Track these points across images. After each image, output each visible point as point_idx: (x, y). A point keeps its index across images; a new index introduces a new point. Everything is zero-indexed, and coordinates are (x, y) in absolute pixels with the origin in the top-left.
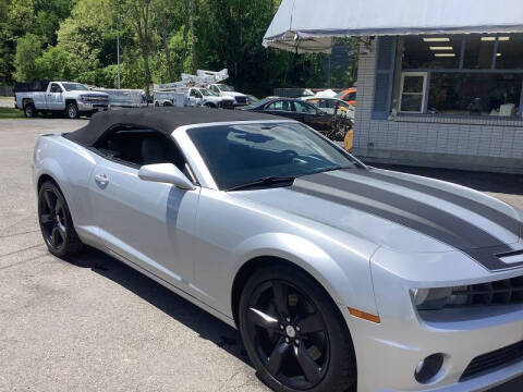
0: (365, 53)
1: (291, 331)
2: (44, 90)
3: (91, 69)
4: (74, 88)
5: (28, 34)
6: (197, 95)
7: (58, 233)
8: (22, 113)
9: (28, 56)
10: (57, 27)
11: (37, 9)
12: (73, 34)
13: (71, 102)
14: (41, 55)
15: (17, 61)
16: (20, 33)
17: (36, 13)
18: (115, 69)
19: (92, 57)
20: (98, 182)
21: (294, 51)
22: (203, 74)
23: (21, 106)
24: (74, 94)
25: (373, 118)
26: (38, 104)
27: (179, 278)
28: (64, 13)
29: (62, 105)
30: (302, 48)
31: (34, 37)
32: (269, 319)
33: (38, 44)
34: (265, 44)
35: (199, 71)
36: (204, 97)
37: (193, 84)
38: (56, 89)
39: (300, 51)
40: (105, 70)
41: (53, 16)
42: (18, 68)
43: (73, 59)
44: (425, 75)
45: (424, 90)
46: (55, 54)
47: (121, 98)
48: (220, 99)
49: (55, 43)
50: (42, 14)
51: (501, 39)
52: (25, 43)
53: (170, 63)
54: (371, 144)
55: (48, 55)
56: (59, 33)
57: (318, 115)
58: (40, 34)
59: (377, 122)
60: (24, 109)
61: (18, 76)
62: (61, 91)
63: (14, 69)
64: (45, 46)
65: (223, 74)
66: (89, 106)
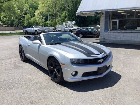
0: (102, 16)
1: (55, 70)
2: (30, 28)
3: (43, 22)
4: (37, 27)
5: (28, 14)
6: (67, 28)
7: (22, 56)
8: (25, 34)
9: (28, 20)
10: (35, 12)
11: (30, 8)
12: (38, 14)
13: (36, 30)
14: (31, 19)
15: (25, 21)
16: (26, 14)
17: (30, 9)
18: (49, 22)
19: (43, 19)
20: (28, 45)
21: (85, 16)
22: (69, 22)
23: (24, 32)
24: (37, 29)
25: (104, 32)
26: (29, 31)
27: (40, 62)
28: (36, 9)
29: (34, 31)
30: (87, 15)
31: (29, 15)
32: (52, 68)
33: (30, 17)
34: (76, 15)
35: (68, 22)
36: (69, 28)
37: (66, 25)
38: (32, 27)
39: (87, 16)
40: (46, 22)
41: (34, 9)
42: (25, 23)
43: (38, 20)
44: (117, 20)
45: (117, 24)
46: (34, 19)
47: (48, 29)
48: (73, 28)
49: (34, 16)
50: (31, 9)
51: (136, 10)
52: (27, 17)
53: (61, 20)
54: (104, 38)
55: (32, 19)
56: (35, 14)
57: (94, 32)
58: (31, 14)
59: (105, 33)
60: (25, 33)
61: (25, 25)
62: (34, 28)
63: (24, 23)
64: (32, 17)
65: (74, 22)
66: (40, 31)
